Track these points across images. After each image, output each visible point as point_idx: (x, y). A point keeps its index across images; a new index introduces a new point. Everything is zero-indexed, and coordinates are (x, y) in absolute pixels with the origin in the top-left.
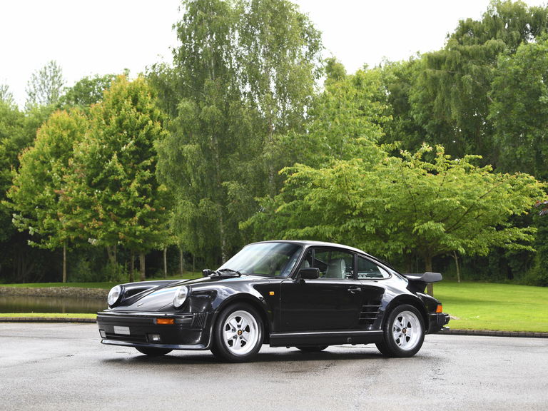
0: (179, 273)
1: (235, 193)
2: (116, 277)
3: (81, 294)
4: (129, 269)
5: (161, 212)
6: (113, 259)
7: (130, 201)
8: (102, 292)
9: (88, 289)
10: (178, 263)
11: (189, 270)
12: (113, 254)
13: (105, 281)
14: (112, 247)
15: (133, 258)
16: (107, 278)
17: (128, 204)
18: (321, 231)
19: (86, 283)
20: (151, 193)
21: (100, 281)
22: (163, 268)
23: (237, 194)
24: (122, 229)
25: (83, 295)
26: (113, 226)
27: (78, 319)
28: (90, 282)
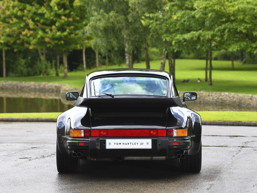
0: (96, 67)
1: (135, 5)
2: (45, 72)
3: (17, 87)
4: (56, 65)
5: (78, 22)
6: (43, 58)
7: (52, 13)
8: (34, 85)
9: (23, 83)
10: (95, 59)
11: (104, 64)
12: (43, 54)
13: (37, 75)
14: (42, 49)
15: (58, 57)
16: (39, 73)
17: (51, 16)
18: (203, 34)
19: (21, 78)
20: (69, 7)
21: (34, 75)
22: (83, 63)
23: (136, 7)
24: (47, 35)
25: (19, 88)
26: (40, 33)
27: (3, 119)
28: (25, 76)
